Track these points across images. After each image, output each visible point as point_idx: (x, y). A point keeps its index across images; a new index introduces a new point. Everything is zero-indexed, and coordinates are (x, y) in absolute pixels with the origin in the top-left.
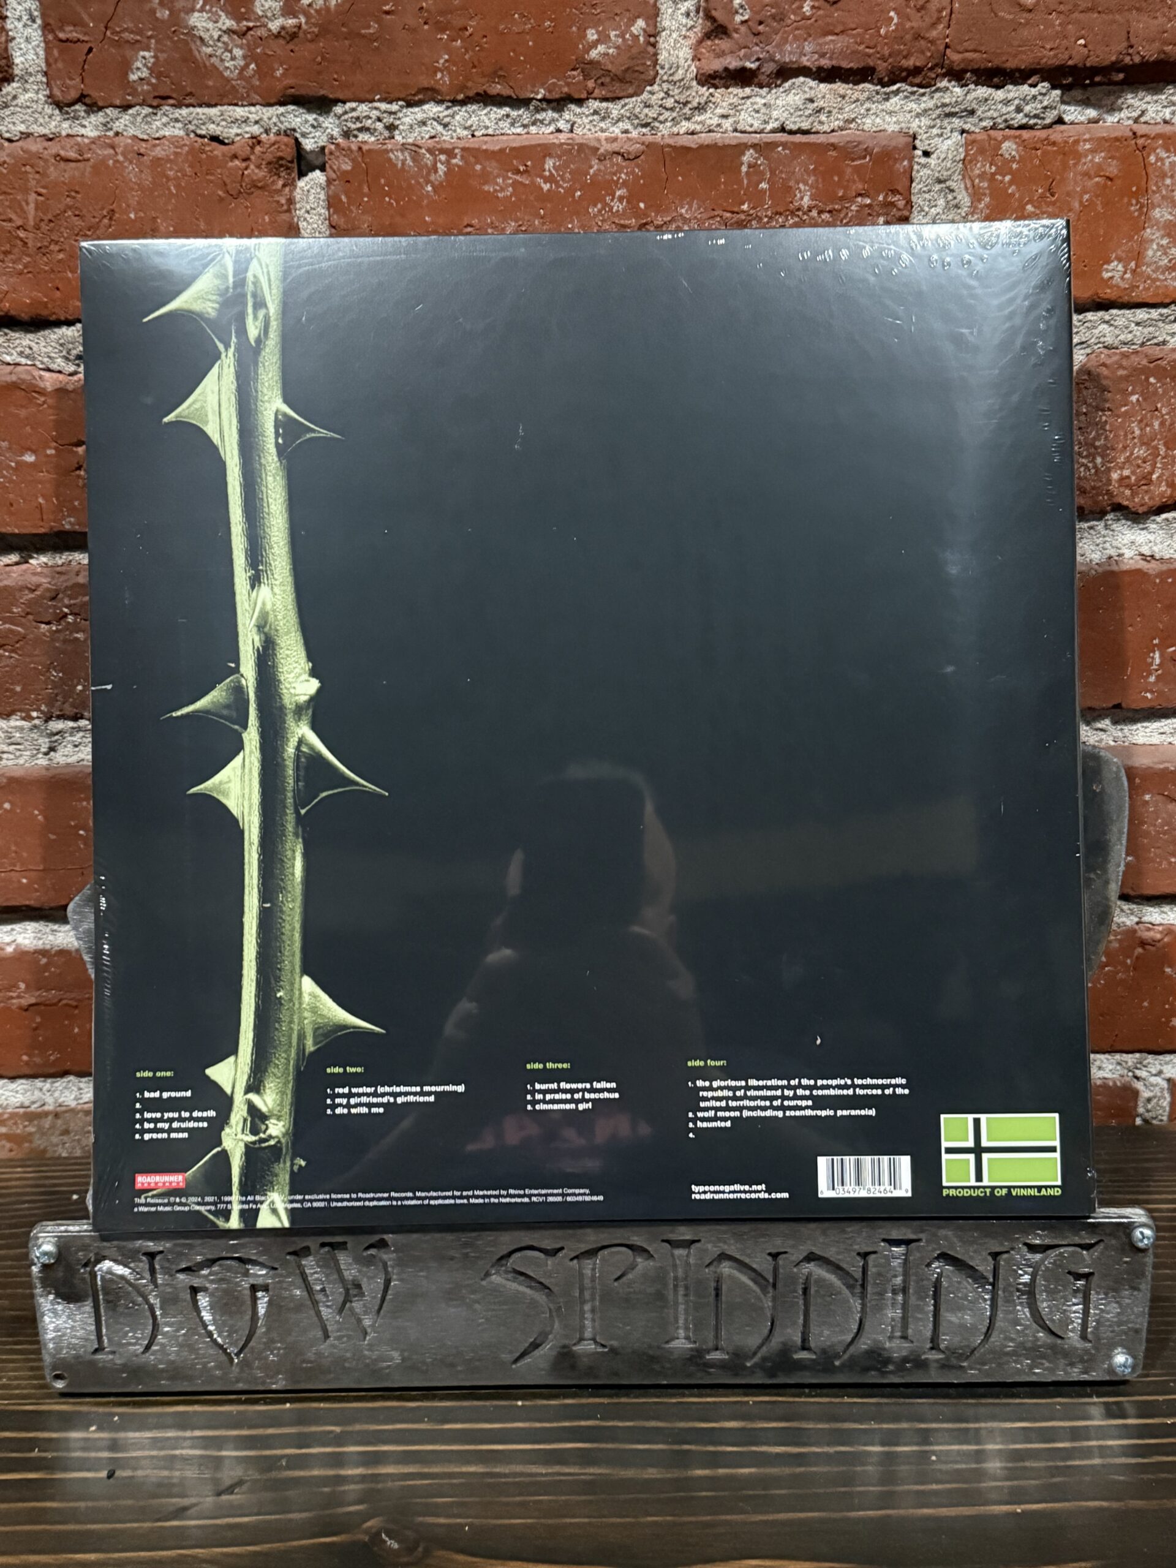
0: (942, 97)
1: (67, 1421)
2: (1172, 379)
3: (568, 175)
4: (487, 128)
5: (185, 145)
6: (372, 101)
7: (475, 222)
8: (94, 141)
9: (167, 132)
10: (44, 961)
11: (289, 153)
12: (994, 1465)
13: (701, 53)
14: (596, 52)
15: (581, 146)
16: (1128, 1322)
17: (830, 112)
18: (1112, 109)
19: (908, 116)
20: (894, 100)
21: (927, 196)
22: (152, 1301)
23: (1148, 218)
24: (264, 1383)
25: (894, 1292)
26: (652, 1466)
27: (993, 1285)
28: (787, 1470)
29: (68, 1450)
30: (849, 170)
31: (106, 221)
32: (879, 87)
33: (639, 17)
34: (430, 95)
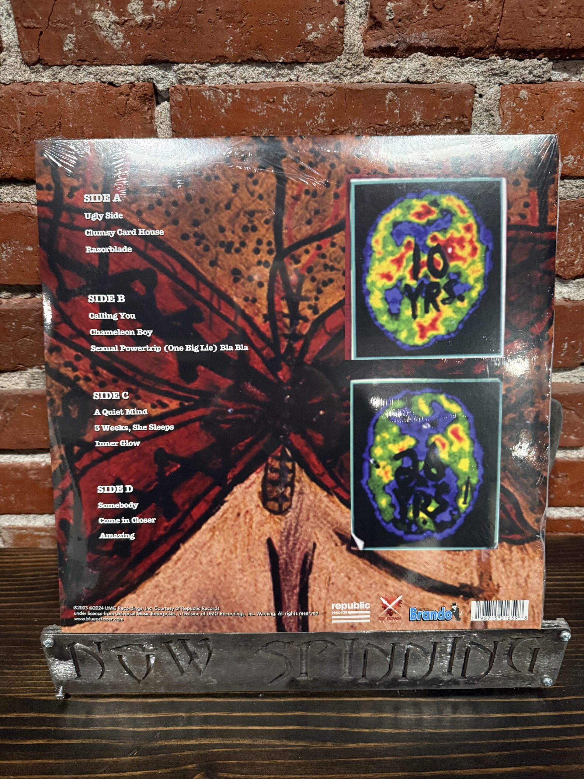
0: (492, 65)
3: (295, 104)
4: (253, 78)
5: (95, 87)
6: (192, 63)
7: (247, 128)
8: (48, 85)
9: (86, 80)
11: (150, 91)
13: (367, 38)
14: (311, 36)
15: (302, 89)
16: (552, 666)
17: (433, 72)
18: (576, 73)
19: (473, 75)
20: (466, 66)
21: (479, 118)
30: (441, 104)
31: (57, 128)
32: (459, 59)
33: (334, 16)
34: (223, 59)
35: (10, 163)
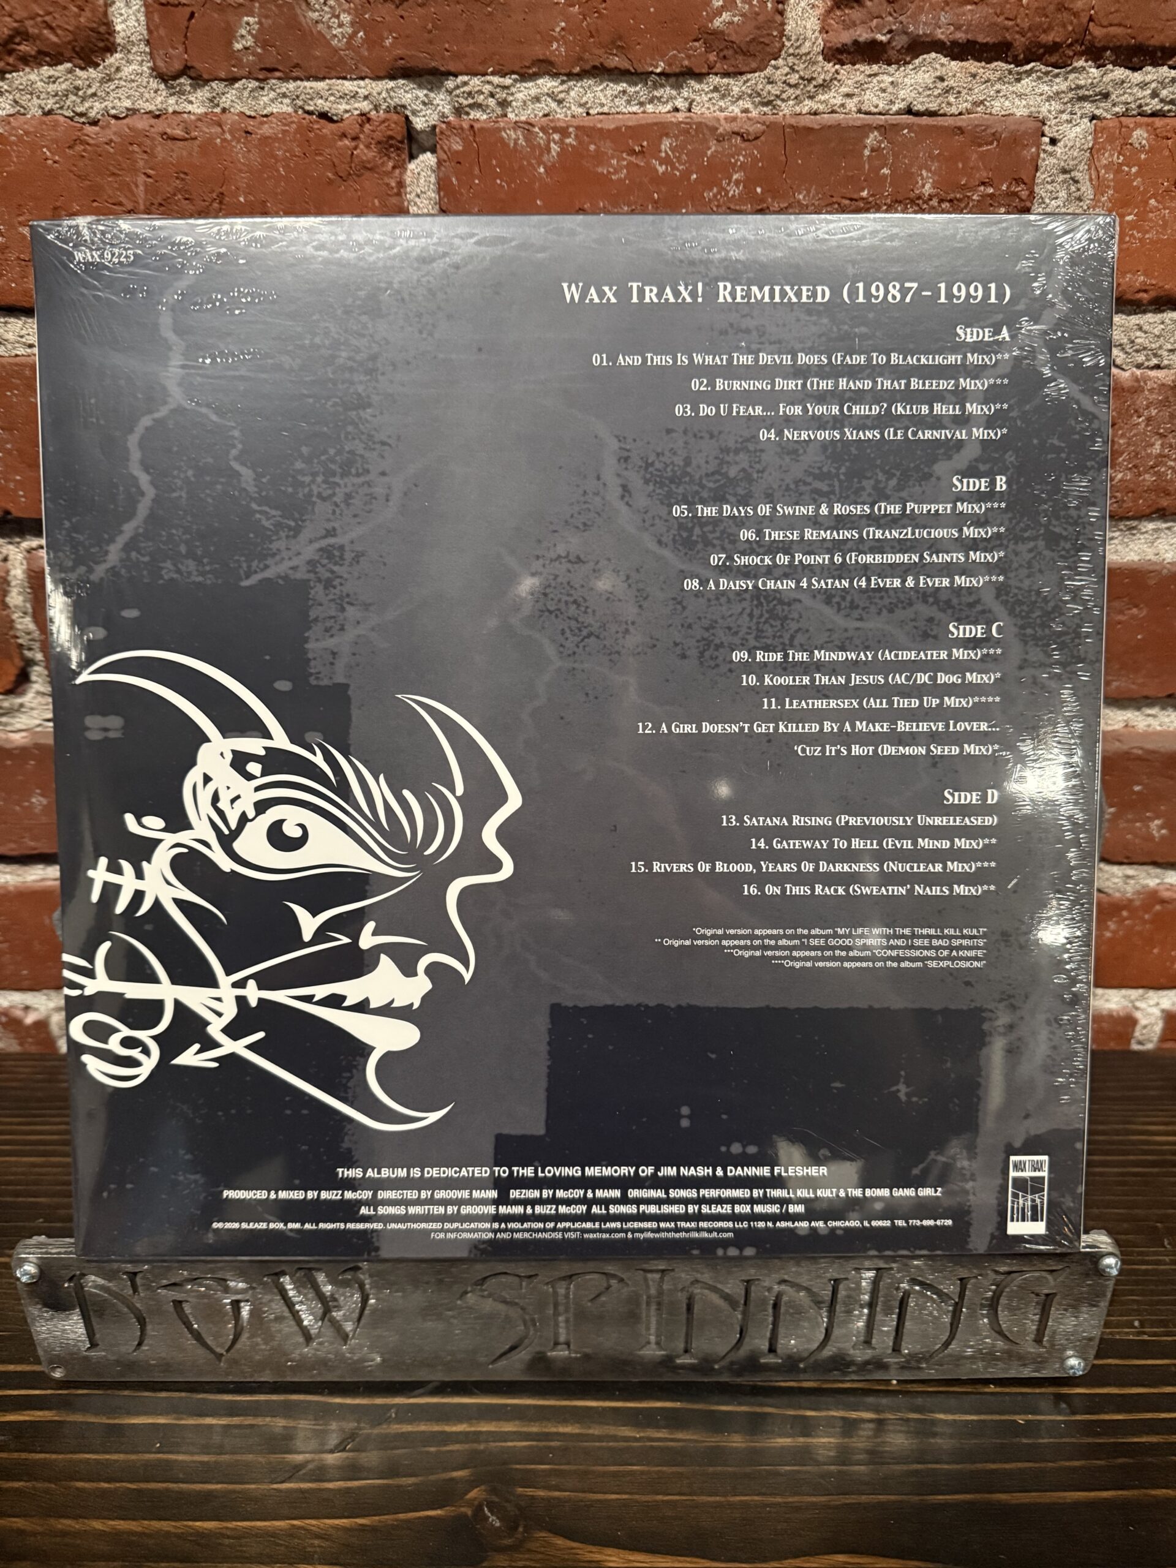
0: (1078, 78)
3: (684, 157)
4: (602, 105)
5: (292, 122)
6: (484, 74)
7: (587, 206)
8: (200, 118)
9: (275, 109)
11: (399, 132)
13: (830, 25)
14: (720, 20)
15: (700, 126)
17: (959, 92)
19: (1039, 99)
20: (1026, 81)
21: (1049, 187)
26: (738, 1432)
30: (974, 156)
31: (216, 205)
32: (1012, 66)
34: (545, 67)
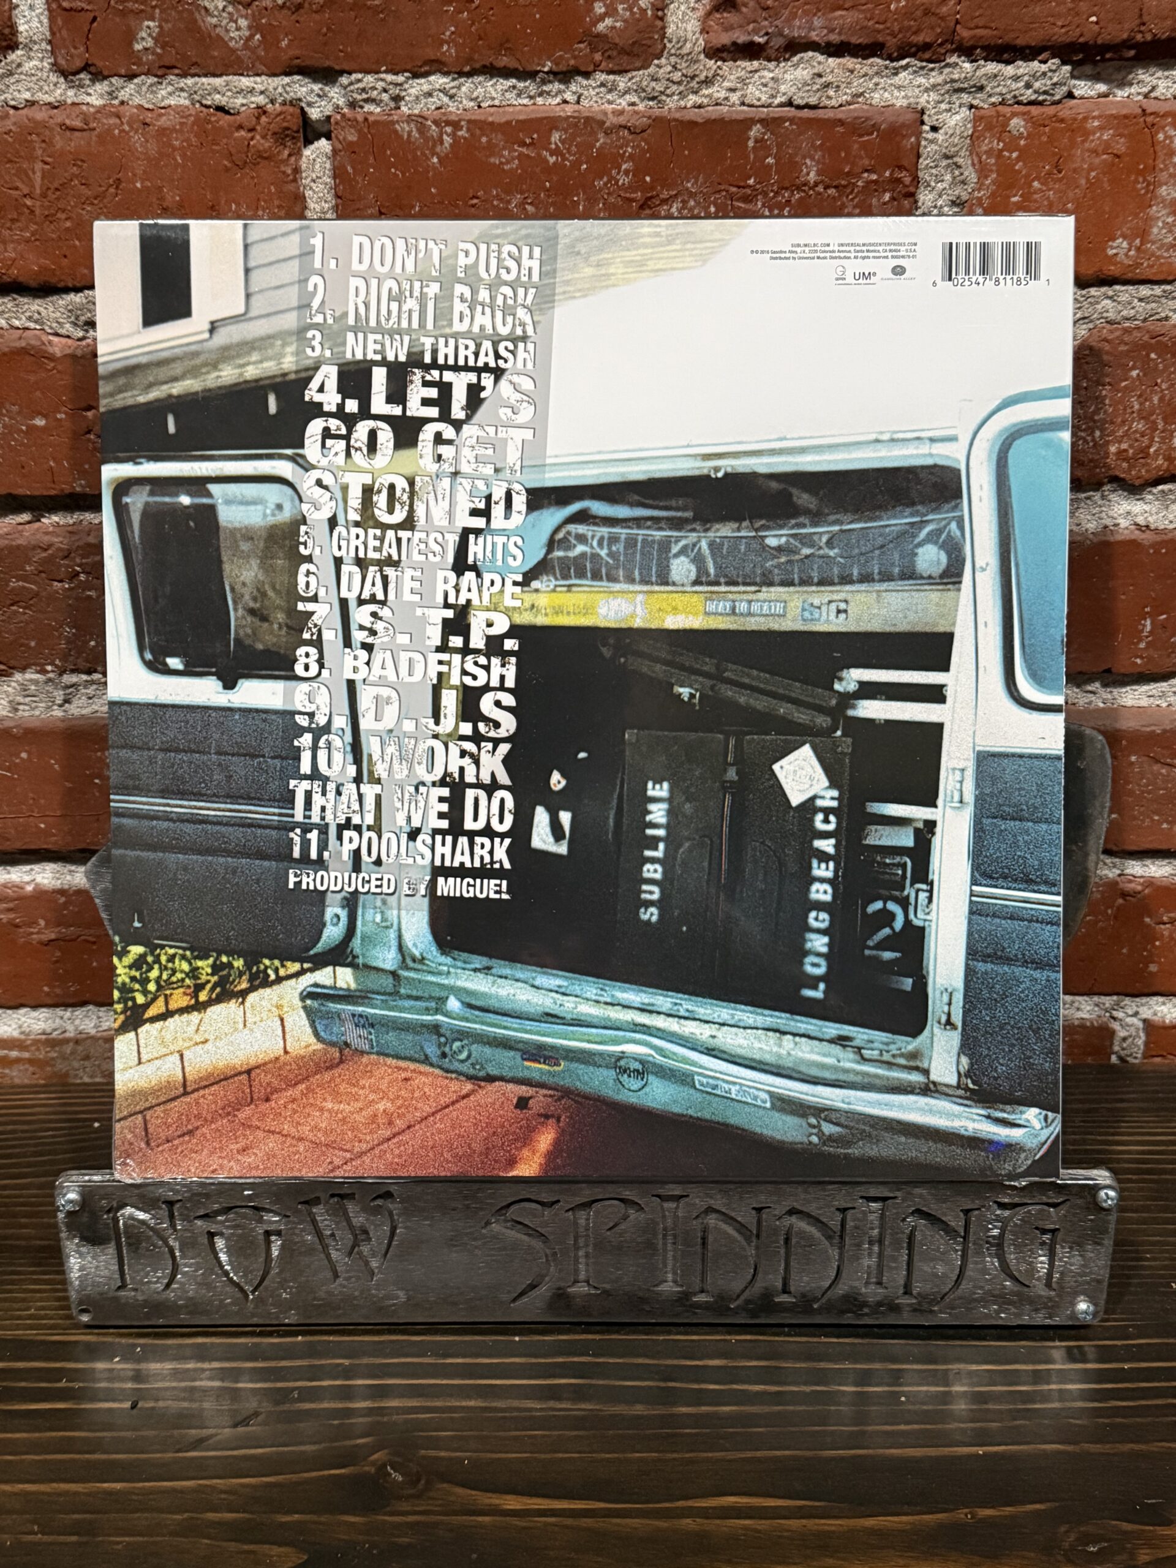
0: (952, 72)
1: (93, 1352)
2: (1173, 356)
3: (574, 149)
4: (493, 99)
5: (190, 115)
6: (378, 72)
7: (480, 193)
8: (100, 110)
9: (172, 101)
10: (62, 900)
11: (295, 123)
12: (961, 1406)
13: (710, 26)
14: (604, 25)
15: (588, 119)
16: (1091, 1273)
18: (1123, 84)
19: (917, 90)
20: (903, 74)
21: (934, 171)
22: (171, 1243)
23: (1154, 196)
24: (277, 1318)
25: (871, 1243)
26: (641, 1403)
27: (964, 1238)
28: (766, 1409)
29: (94, 1380)
31: (112, 190)
32: (887, 62)
34: (437, 66)
35: (13, 255)
